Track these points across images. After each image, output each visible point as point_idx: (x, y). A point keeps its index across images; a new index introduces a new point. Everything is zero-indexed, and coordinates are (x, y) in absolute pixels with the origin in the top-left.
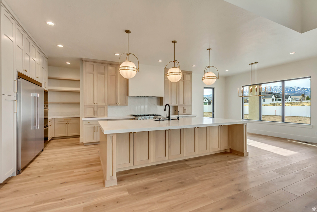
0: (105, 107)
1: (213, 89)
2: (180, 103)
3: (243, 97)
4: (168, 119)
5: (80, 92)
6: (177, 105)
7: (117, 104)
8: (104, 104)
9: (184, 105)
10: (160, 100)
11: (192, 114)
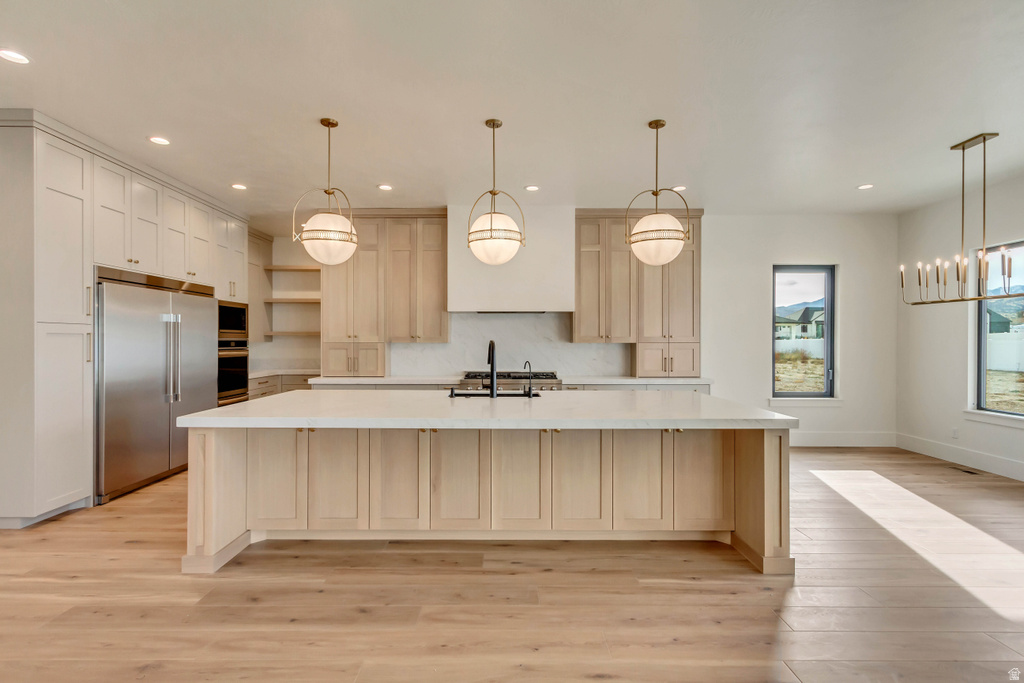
0: (379, 346)
1: (831, 270)
2: (646, 334)
3: (980, 303)
4: (488, 392)
5: (319, 303)
6: (632, 340)
7: (413, 338)
8: (374, 339)
9: (666, 340)
10: (567, 323)
11: (702, 375)
